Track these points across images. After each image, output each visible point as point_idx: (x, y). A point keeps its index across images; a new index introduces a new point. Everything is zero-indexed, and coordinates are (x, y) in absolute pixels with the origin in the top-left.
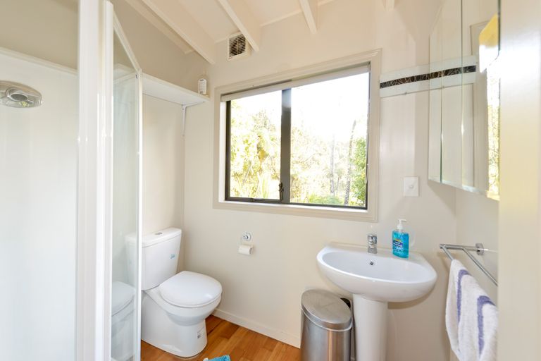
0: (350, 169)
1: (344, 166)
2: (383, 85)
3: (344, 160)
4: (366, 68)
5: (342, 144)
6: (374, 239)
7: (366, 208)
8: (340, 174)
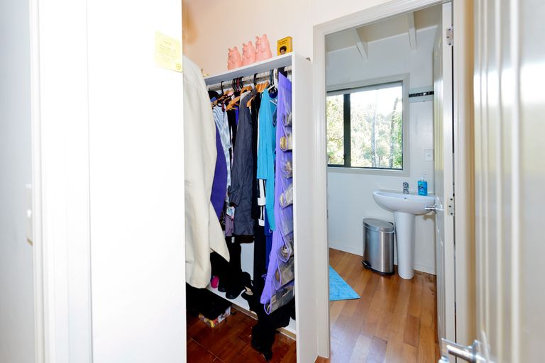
0: (392, 147)
1: (385, 144)
2: (411, 96)
3: (385, 137)
4: (400, 84)
5: (382, 117)
6: (406, 185)
7: (402, 169)
8: (381, 153)
